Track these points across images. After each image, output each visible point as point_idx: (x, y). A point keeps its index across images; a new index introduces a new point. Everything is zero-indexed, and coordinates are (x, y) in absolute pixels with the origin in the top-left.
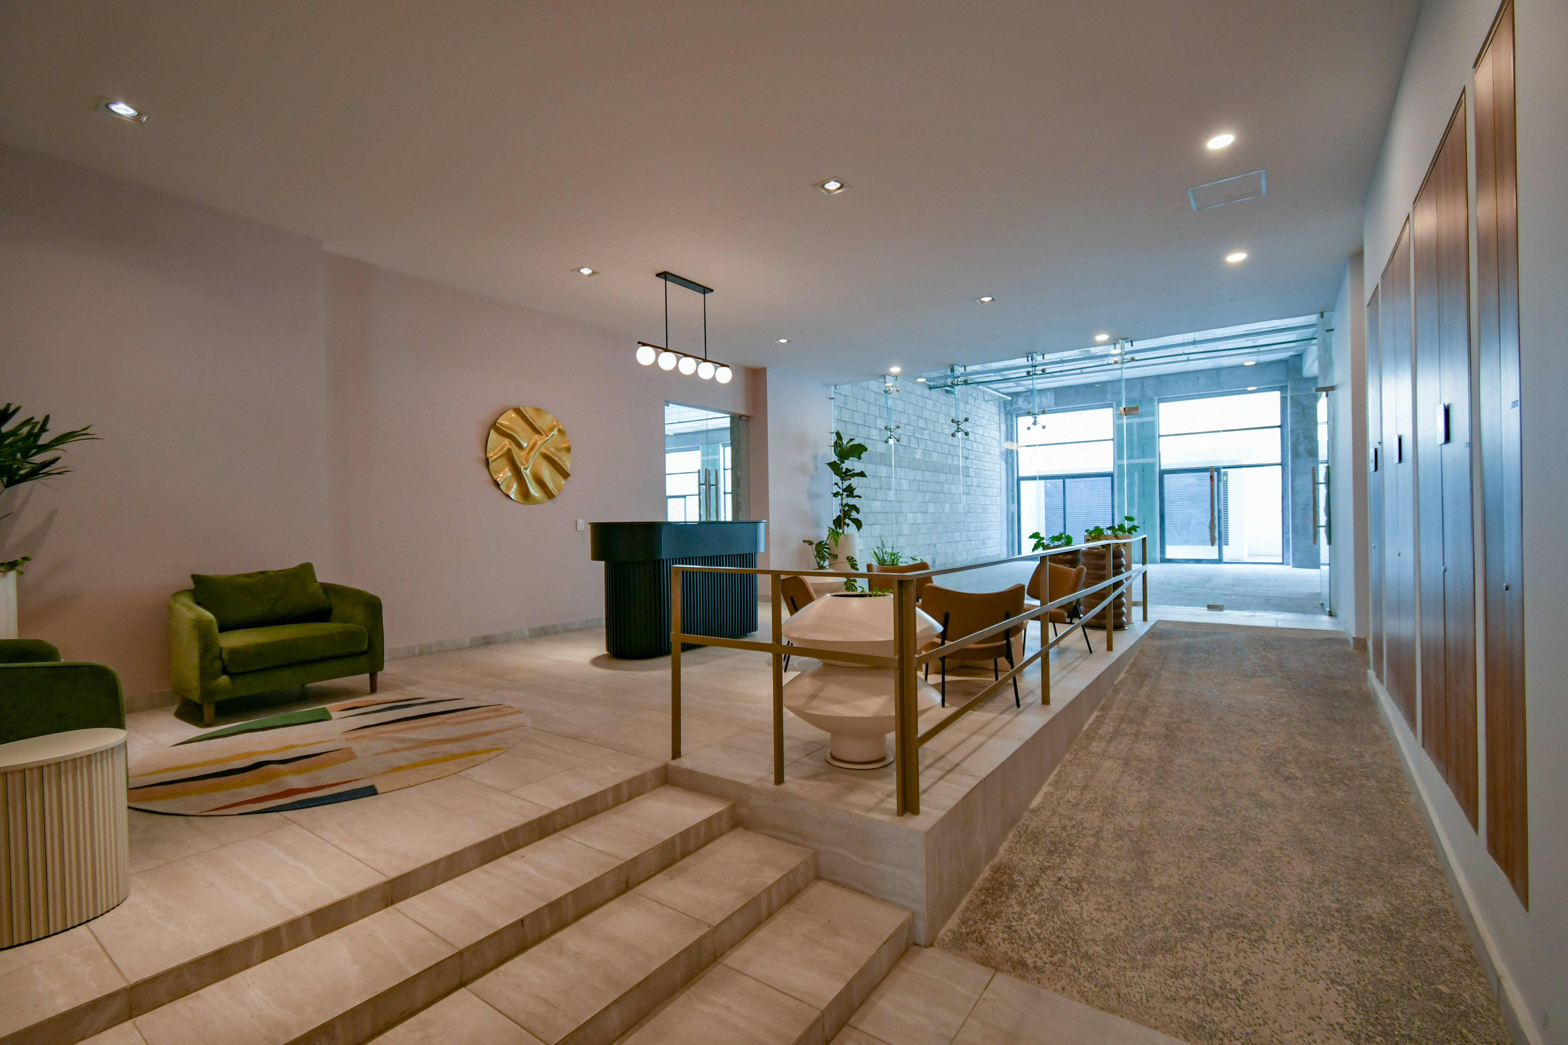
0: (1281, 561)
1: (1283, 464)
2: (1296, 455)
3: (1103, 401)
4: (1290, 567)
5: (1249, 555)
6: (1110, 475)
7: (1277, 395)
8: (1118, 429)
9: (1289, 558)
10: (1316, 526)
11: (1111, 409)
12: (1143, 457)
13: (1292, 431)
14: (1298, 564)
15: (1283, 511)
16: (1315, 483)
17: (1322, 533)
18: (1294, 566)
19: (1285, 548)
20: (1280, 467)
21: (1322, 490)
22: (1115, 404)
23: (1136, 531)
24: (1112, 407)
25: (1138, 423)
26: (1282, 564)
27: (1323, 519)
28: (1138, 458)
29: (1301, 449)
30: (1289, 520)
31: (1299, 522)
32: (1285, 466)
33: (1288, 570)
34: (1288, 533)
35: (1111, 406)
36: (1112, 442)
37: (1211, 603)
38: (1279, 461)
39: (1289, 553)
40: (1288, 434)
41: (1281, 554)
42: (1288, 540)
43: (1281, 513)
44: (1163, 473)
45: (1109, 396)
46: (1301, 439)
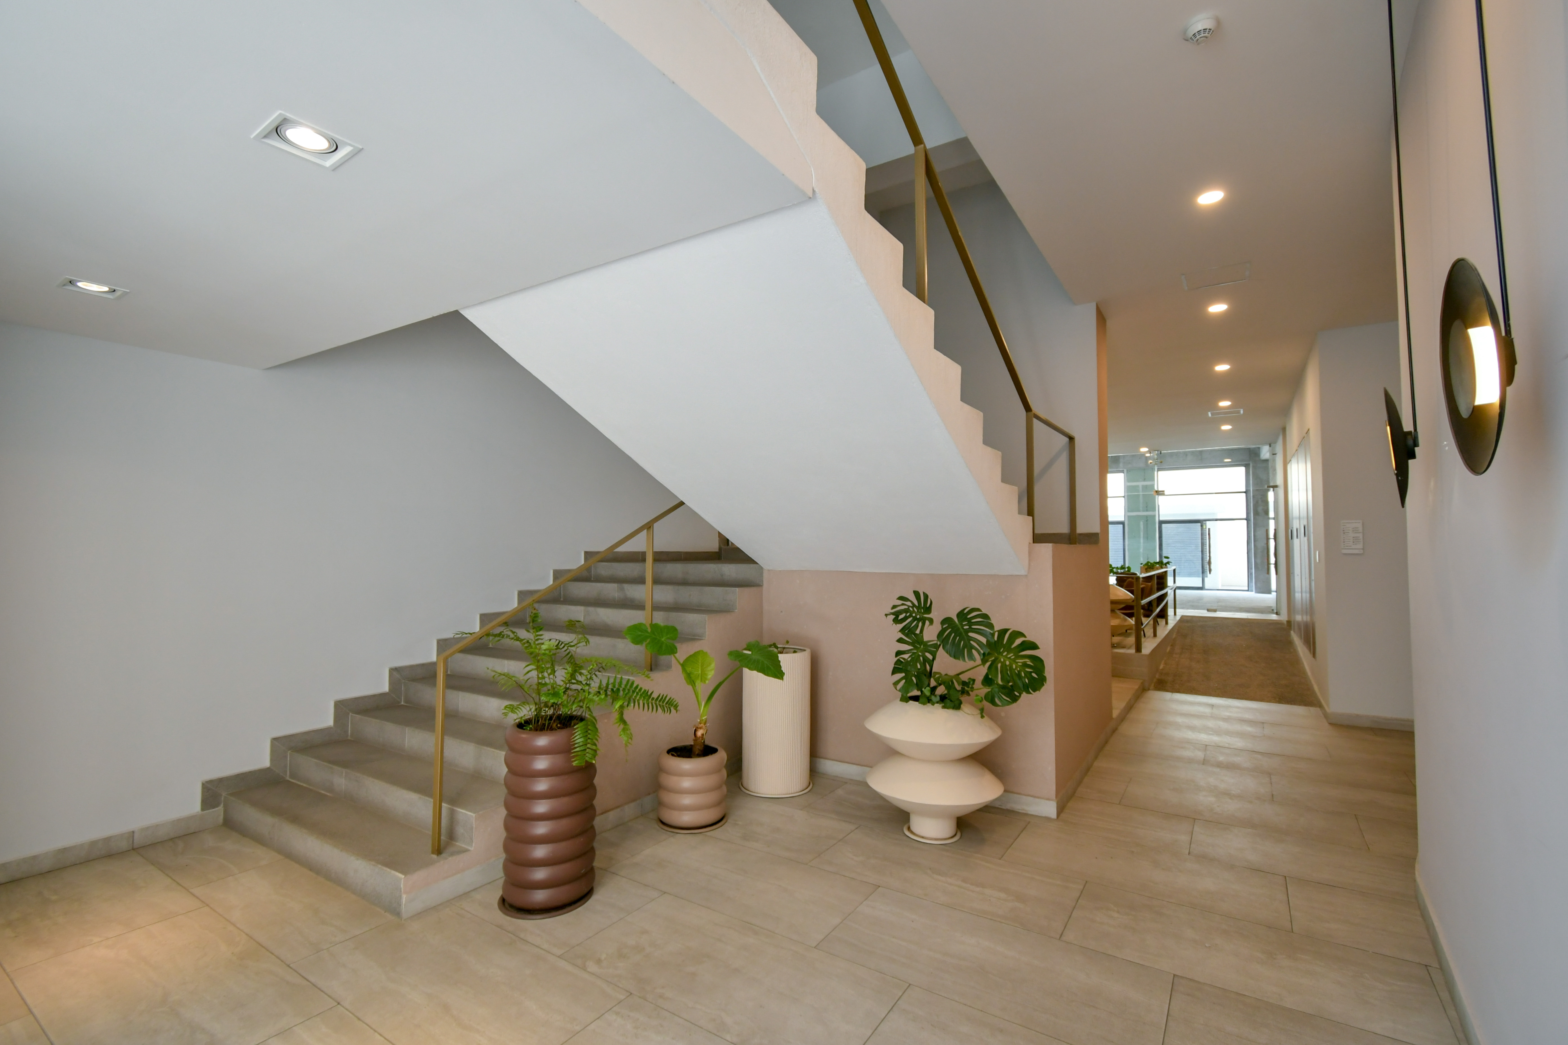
0: (1247, 589)
1: (1248, 519)
2: (1256, 513)
3: (1117, 468)
4: (1254, 593)
5: (1222, 586)
6: (1122, 523)
7: (1243, 469)
8: (1128, 489)
9: (1253, 586)
10: (1269, 564)
11: (1122, 475)
12: (1147, 511)
13: (1253, 496)
14: (1259, 591)
15: (1248, 553)
16: (1268, 539)
17: (1272, 568)
18: (1256, 592)
19: (1249, 579)
20: (1245, 522)
21: (1272, 543)
22: (1125, 471)
23: (1169, 564)
24: (1124, 473)
25: (1143, 486)
26: (1248, 591)
27: (1272, 560)
28: (1143, 511)
29: (1260, 509)
30: (1252, 559)
31: (1259, 561)
32: (1249, 520)
33: (1253, 595)
34: (1252, 569)
35: (1122, 472)
36: (1123, 498)
37: (1209, 608)
38: (1245, 517)
39: (1252, 583)
40: (1251, 498)
41: (1247, 585)
42: (1252, 574)
43: (1246, 554)
44: (1161, 523)
45: (1121, 465)
46: (1260, 502)
